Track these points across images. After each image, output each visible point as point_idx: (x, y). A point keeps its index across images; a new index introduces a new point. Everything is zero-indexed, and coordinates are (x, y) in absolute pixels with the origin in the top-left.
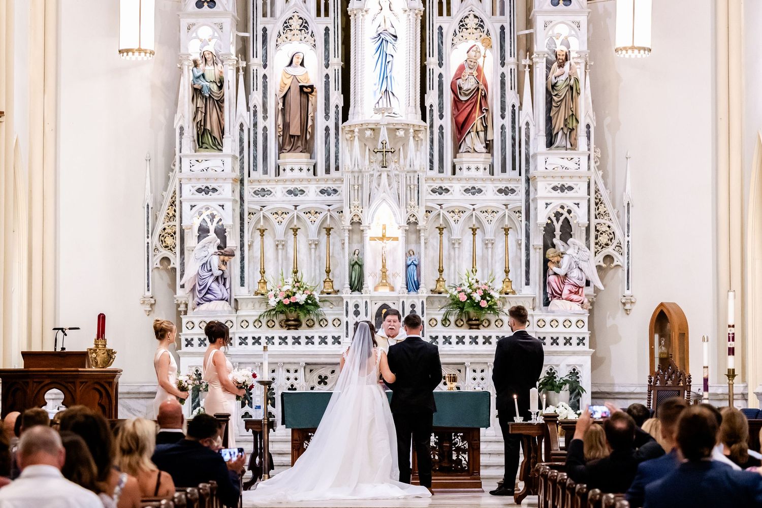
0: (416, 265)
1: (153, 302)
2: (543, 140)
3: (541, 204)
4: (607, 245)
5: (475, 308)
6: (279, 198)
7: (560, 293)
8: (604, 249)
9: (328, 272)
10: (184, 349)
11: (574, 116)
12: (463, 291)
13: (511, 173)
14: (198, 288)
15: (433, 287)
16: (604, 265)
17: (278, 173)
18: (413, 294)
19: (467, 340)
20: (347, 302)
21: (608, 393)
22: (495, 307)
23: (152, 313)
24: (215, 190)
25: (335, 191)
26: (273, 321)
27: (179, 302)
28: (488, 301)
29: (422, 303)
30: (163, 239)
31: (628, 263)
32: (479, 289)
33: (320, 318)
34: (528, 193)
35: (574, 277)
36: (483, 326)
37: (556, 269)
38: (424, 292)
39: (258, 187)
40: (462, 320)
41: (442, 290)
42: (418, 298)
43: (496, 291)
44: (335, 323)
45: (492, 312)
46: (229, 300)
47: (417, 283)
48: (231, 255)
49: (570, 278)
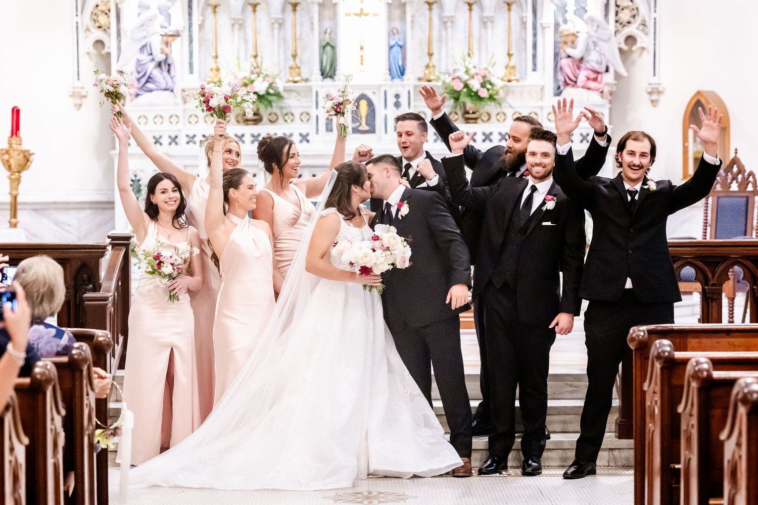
0: (401, 47)
1: (83, 93)
4: (629, 23)
5: (474, 98)
7: (574, 79)
8: (625, 28)
9: (294, 56)
12: (459, 78)
14: (137, 76)
15: (421, 75)
16: (625, 48)
18: (397, 81)
20: (317, 93)
22: (496, 97)
23: (83, 108)
28: (488, 90)
29: (409, 93)
30: (95, 17)
31: (655, 44)
32: (477, 74)
33: (285, 111)
35: (592, 61)
36: (482, 120)
37: (570, 51)
38: (410, 79)
40: (456, 113)
41: (432, 77)
42: (404, 86)
43: (498, 78)
44: (303, 117)
45: (493, 103)
46: (175, 90)
47: (401, 68)
48: (176, 35)
49: (587, 62)
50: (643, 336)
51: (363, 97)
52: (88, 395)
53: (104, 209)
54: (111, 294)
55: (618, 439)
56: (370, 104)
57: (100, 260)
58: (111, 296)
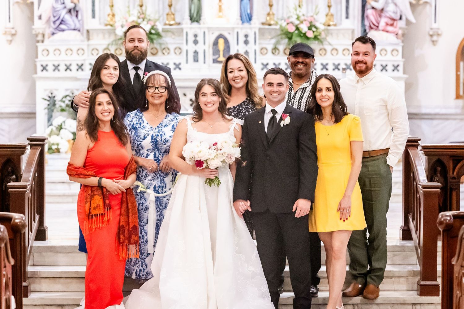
1: (13, 32)
5: (303, 38)
7: (376, 24)
9: (170, 6)
10: (40, 73)
12: (292, 23)
14: (53, 19)
15: (264, 21)
16: (414, 2)
18: (246, 25)
20: (187, 33)
21: (416, 114)
22: (319, 37)
23: (13, 43)
26: (121, 49)
27: (37, 32)
28: (314, 32)
29: (255, 33)
32: (305, 20)
33: (163, 47)
35: (390, 11)
37: (374, 4)
38: (256, 23)
41: (272, 22)
42: (251, 28)
43: (321, 23)
44: (176, 51)
45: (317, 42)
46: (81, 30)
47: (249, 15)
49: (387, 12)
50: (449, 220)
51: (221, 36)
52: (5, 267)
53: (29, 118)
54: (29, 183)
55: (419, 297)
56: (226, 42)
57: (21, 156)
58: (29, 185)
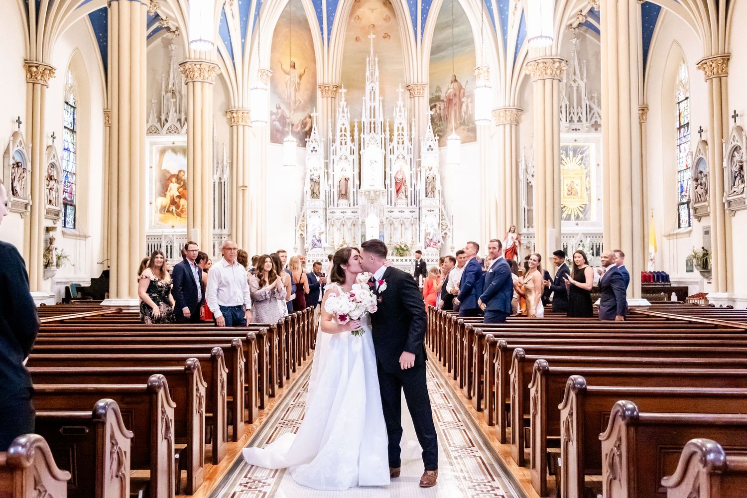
2: (424, 195)
3: (423, 216)
4: (445, 229)
5: (402, 250)
6: (338, 214)
7: (430, 245)
8: (444, 231)
9: (354, 238)
11: (434, 187)
12: (398, 244)
13: (414, 206)
14: (312, 244)
16: (444, 236)
17: (338, 206)
19: (399, 260)
22: (409, 250)
24: (317, 212)
25: (356, 212)
28: (406, 248)
30: (300, 228)
31: (452, 235)
32: (403, 244)
34: (419, 212)
36: (405, 256)
37: (428, 237)
39: (331, 211)
40: (398, 254)
41: (391, 244)
46: (322, 247)
48: (323, 233)
49: (433, 240)
